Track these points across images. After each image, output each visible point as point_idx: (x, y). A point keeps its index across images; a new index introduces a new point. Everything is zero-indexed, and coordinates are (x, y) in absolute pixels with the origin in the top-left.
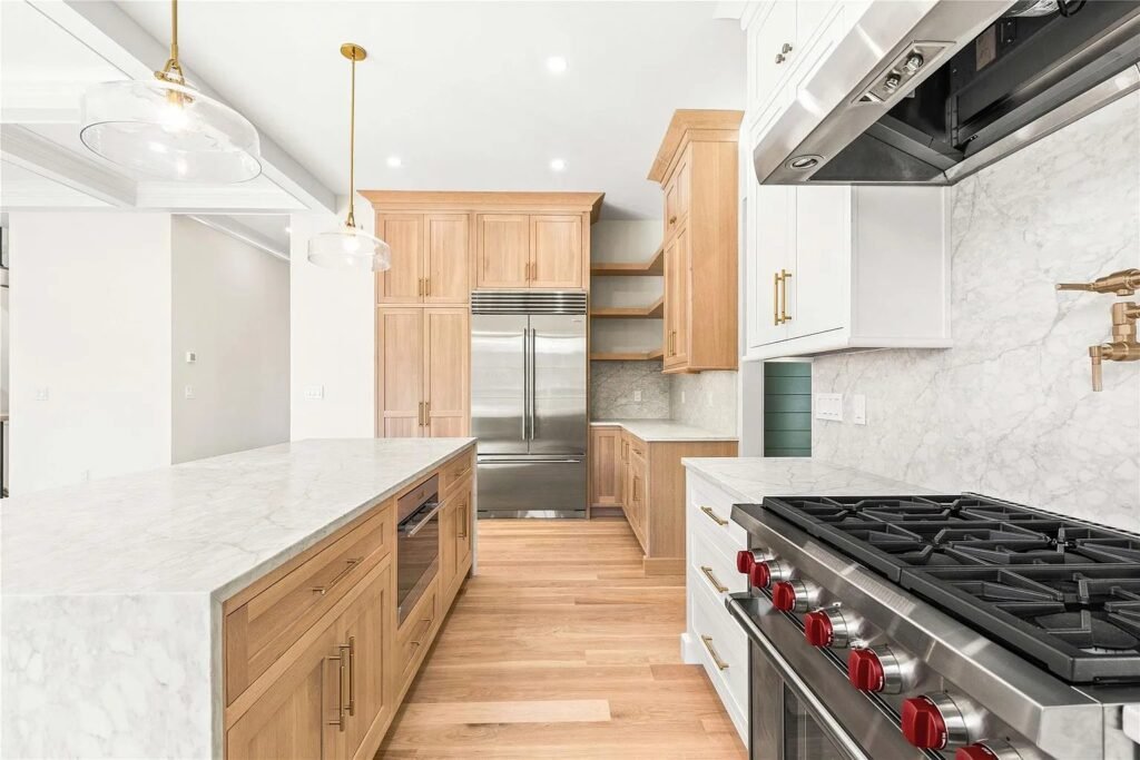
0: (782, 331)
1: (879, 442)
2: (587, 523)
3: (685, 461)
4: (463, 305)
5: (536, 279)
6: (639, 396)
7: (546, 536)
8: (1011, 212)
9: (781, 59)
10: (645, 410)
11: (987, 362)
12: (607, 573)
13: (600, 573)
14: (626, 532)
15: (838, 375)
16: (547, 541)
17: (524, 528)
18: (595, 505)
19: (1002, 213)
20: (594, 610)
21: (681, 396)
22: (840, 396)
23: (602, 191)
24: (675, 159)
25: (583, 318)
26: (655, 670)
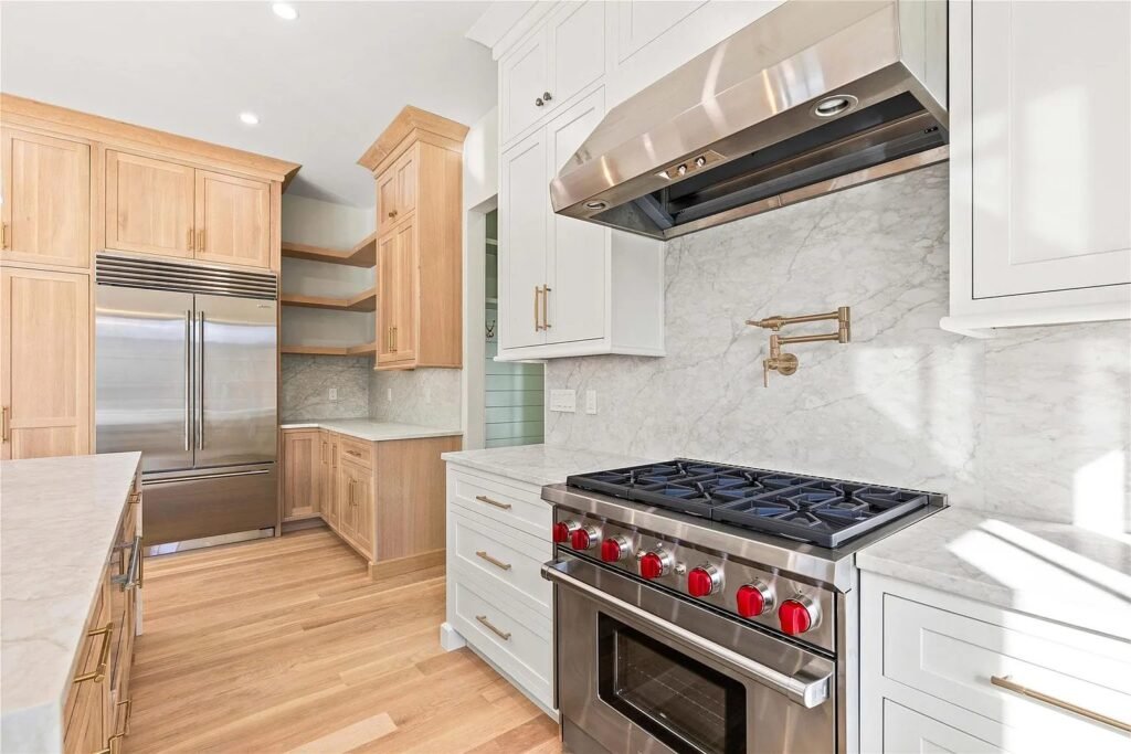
0: (541, 337)
1: (607, 428)
2: (279, 542)
3: (445, 456)
4: (81, 270)
5: (204, 249)
6: (335, 394)
7: (229, 566)
8: (705, 268)
9: (540, 103)
10: (342, 409)
11: (689, 368)
12: (328, 588)
13: (323, 590)
14: (332, 542)
15: (571, 374)
16: (231, 571)
17: (194, 562)
18: (287, 519)
19: (699, 268)
20: (328, 630)
21: (385, 393)
22: (573, 392)
23: (299, 162)
24: (396, 153)
25: (273, 304)
26: (421, 667)
